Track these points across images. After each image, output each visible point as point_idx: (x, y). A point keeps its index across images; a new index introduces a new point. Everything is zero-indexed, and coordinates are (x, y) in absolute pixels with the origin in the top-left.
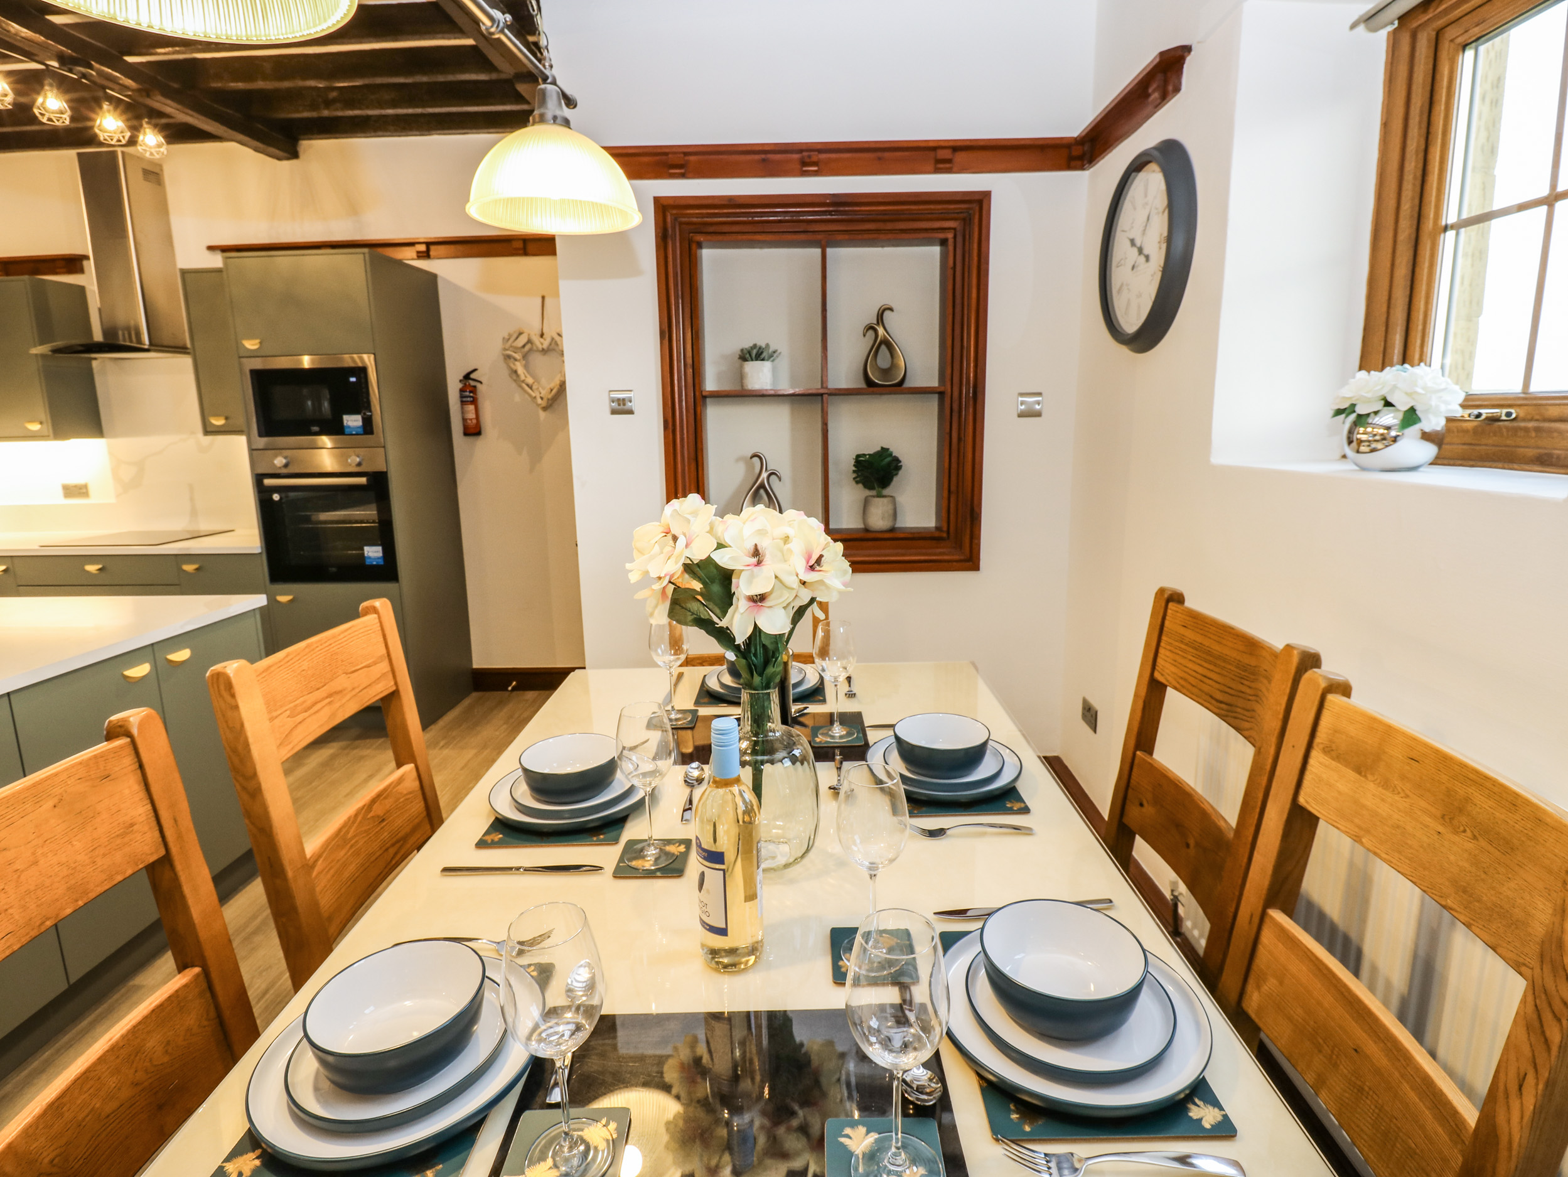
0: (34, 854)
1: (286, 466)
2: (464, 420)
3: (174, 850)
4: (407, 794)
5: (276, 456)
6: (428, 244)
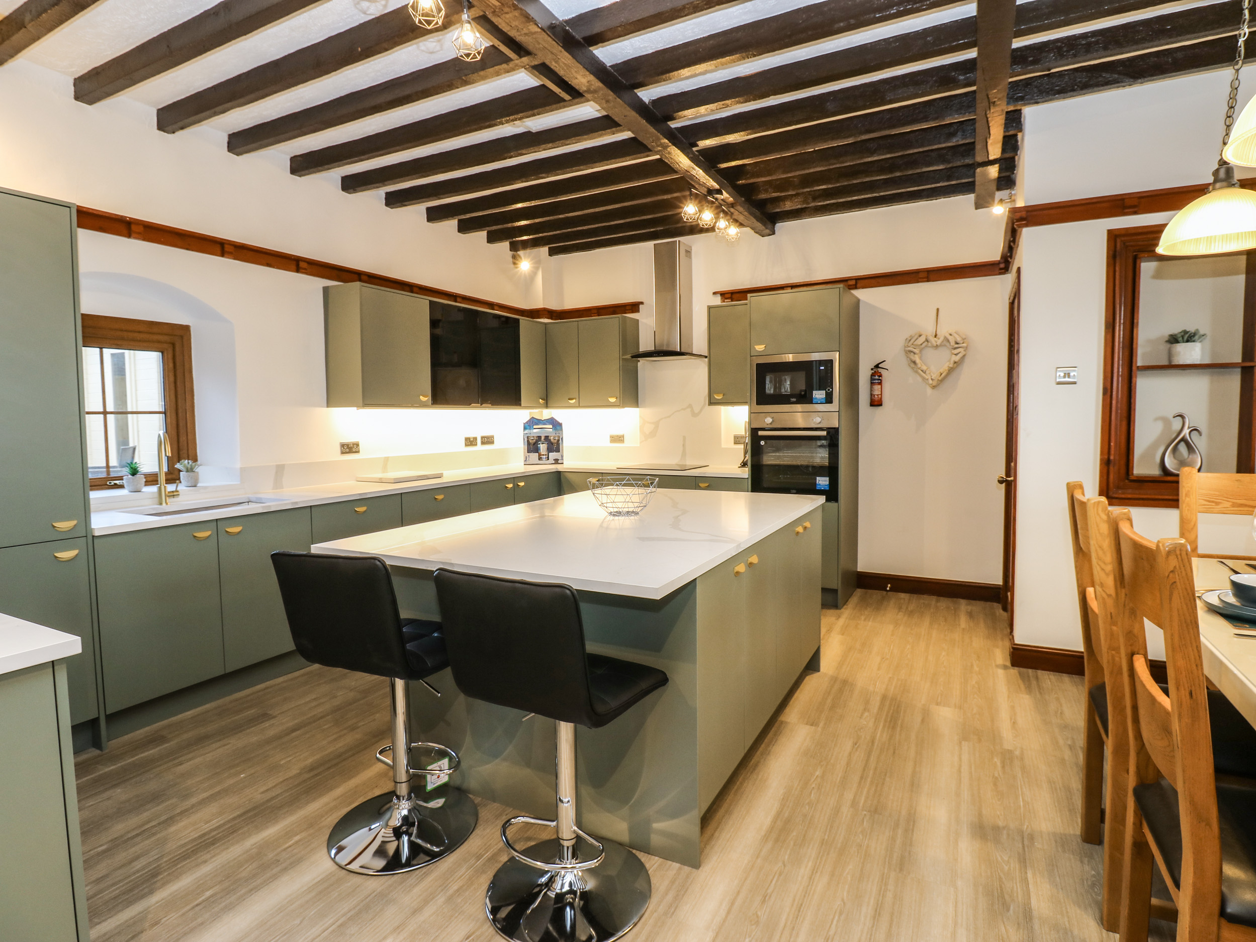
1: (773, 423)
2: (870, 395)
5: (766, 417)
6: (857, 280)
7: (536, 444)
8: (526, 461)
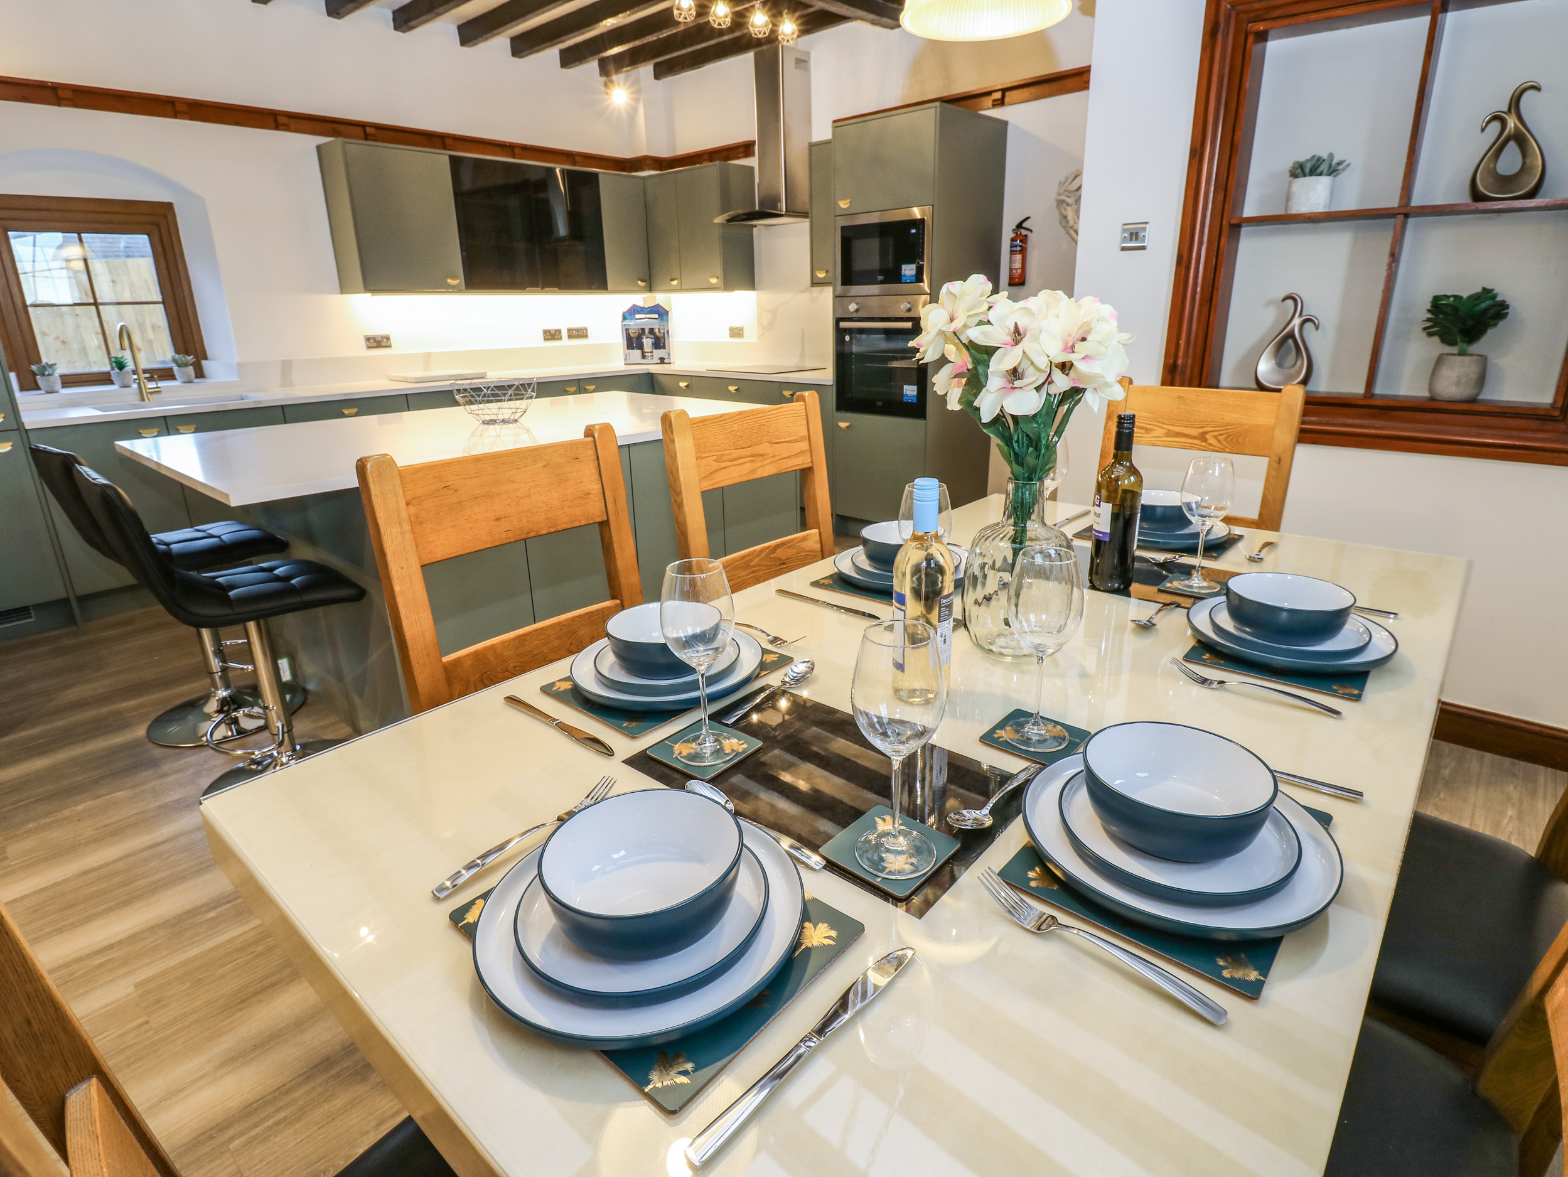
0: (529, 490)
1: (857, 311)
2: (1011, 270)
3: (612, 518)
4: (809, 551)
5: (850, 302)
6: (1004, 91)
7: (639, 337)
8: (626, 359)
